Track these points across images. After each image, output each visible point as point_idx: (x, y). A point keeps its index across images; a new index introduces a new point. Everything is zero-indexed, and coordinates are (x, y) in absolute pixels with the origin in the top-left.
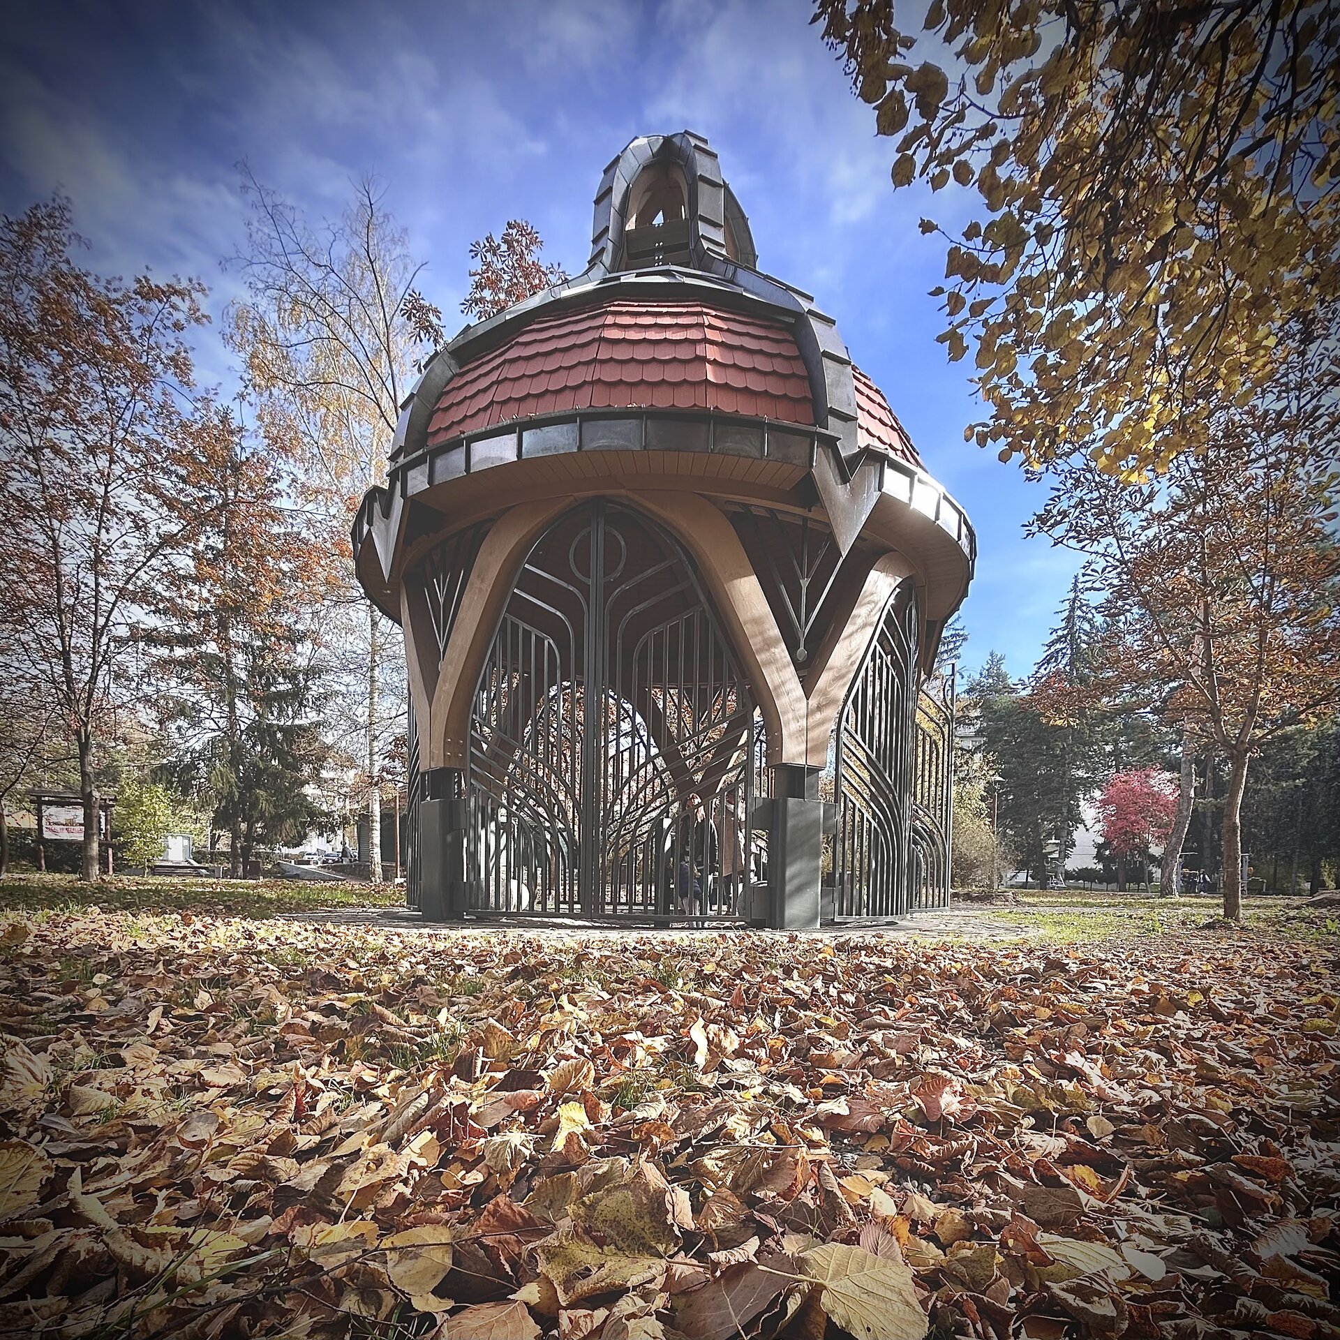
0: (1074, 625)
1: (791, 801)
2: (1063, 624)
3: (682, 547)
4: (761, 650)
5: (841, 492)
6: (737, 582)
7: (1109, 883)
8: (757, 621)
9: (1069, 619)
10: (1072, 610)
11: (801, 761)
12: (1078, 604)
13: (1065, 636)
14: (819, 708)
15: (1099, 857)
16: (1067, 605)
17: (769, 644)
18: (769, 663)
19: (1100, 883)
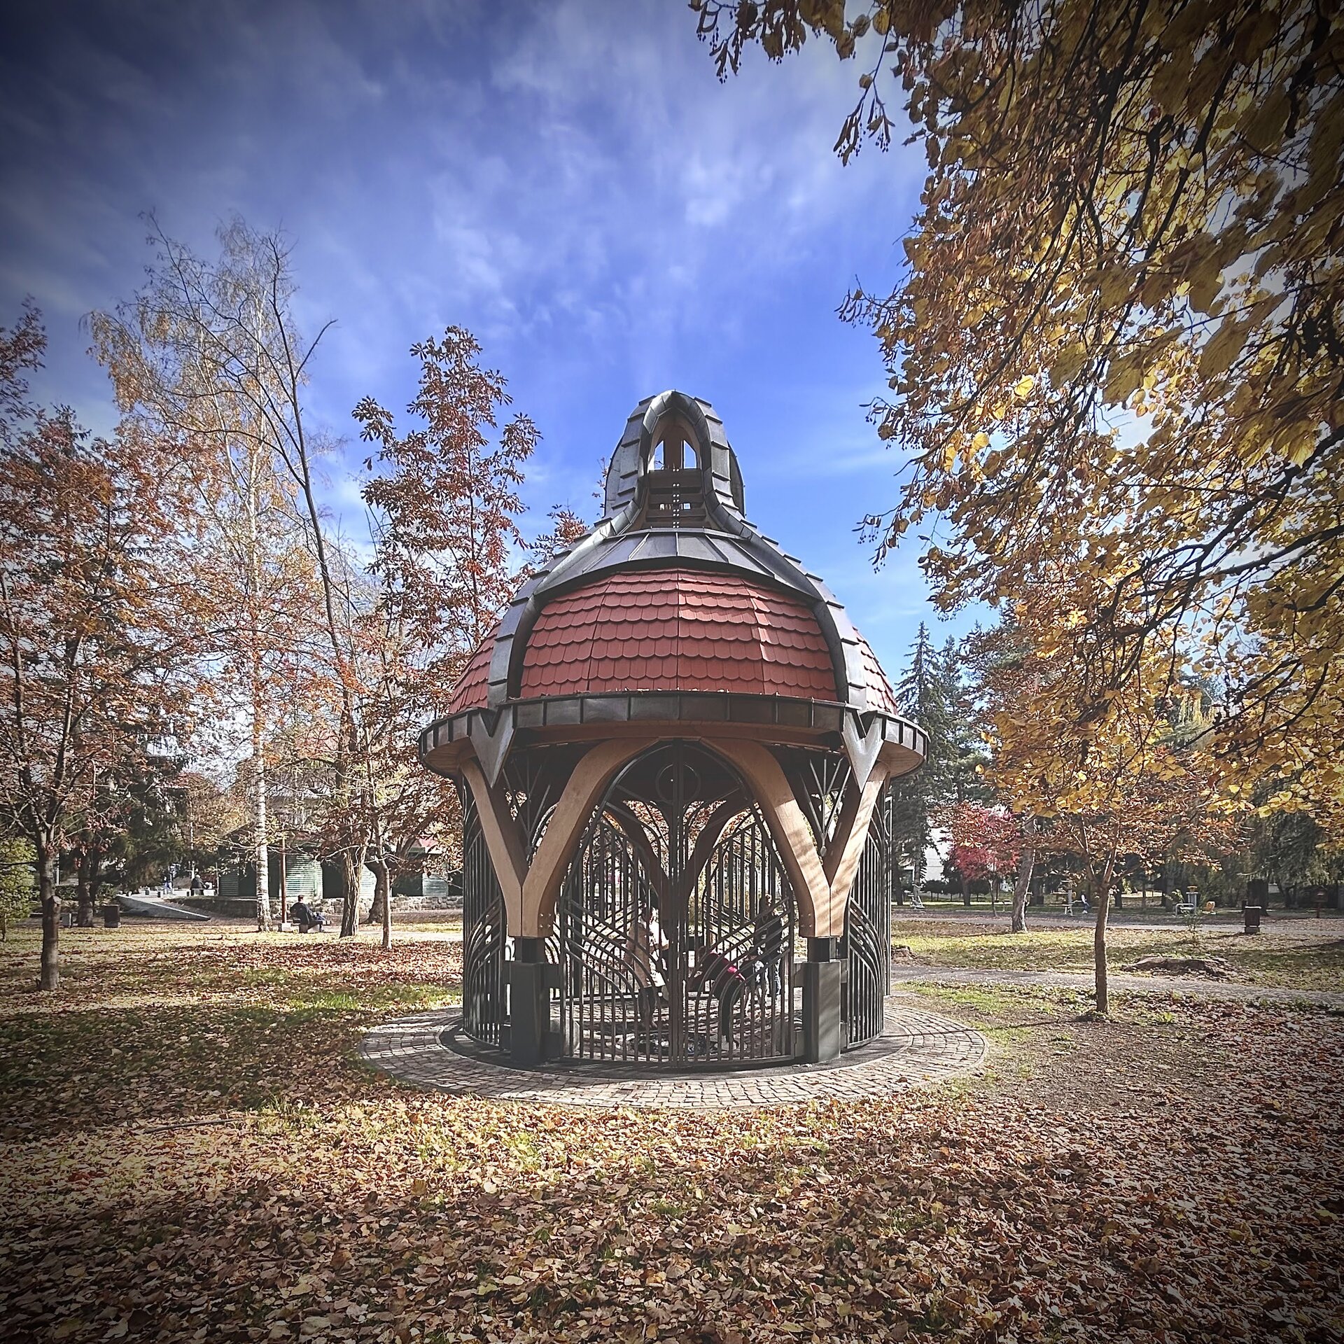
0: (921, 667)
1: (822, 964)
2: (913, 667)
3: (743, 779)
4: (799, 855)
5: (859, 744)
6: (783, 806)
7: (953, 893)
8: (797, 834)
9: (917, 661)
10: (920, 653)
11: (827, 935)
12: (924, 649)
13: (914, 677)
14: (838, 892)
15: (946, 873)
16: (915, 649)
17: (805, 850)
18: (805, 864)
19: (945, 893)
